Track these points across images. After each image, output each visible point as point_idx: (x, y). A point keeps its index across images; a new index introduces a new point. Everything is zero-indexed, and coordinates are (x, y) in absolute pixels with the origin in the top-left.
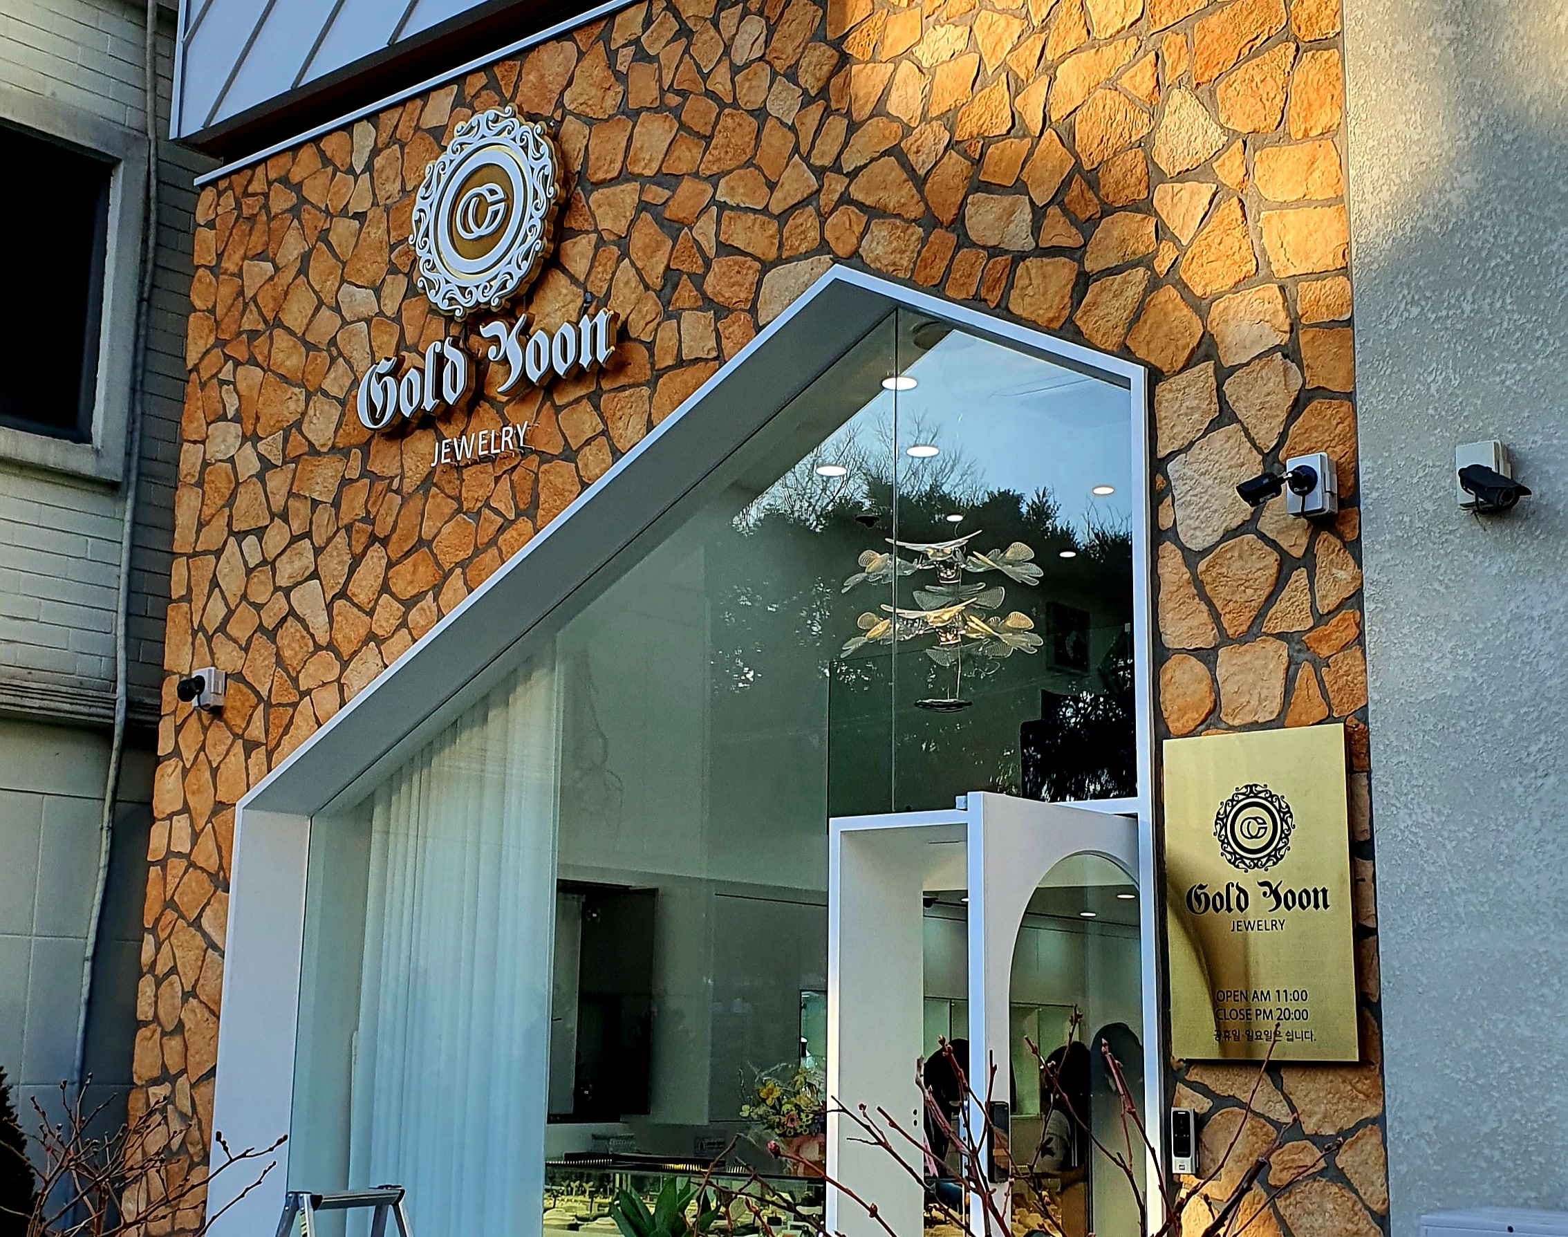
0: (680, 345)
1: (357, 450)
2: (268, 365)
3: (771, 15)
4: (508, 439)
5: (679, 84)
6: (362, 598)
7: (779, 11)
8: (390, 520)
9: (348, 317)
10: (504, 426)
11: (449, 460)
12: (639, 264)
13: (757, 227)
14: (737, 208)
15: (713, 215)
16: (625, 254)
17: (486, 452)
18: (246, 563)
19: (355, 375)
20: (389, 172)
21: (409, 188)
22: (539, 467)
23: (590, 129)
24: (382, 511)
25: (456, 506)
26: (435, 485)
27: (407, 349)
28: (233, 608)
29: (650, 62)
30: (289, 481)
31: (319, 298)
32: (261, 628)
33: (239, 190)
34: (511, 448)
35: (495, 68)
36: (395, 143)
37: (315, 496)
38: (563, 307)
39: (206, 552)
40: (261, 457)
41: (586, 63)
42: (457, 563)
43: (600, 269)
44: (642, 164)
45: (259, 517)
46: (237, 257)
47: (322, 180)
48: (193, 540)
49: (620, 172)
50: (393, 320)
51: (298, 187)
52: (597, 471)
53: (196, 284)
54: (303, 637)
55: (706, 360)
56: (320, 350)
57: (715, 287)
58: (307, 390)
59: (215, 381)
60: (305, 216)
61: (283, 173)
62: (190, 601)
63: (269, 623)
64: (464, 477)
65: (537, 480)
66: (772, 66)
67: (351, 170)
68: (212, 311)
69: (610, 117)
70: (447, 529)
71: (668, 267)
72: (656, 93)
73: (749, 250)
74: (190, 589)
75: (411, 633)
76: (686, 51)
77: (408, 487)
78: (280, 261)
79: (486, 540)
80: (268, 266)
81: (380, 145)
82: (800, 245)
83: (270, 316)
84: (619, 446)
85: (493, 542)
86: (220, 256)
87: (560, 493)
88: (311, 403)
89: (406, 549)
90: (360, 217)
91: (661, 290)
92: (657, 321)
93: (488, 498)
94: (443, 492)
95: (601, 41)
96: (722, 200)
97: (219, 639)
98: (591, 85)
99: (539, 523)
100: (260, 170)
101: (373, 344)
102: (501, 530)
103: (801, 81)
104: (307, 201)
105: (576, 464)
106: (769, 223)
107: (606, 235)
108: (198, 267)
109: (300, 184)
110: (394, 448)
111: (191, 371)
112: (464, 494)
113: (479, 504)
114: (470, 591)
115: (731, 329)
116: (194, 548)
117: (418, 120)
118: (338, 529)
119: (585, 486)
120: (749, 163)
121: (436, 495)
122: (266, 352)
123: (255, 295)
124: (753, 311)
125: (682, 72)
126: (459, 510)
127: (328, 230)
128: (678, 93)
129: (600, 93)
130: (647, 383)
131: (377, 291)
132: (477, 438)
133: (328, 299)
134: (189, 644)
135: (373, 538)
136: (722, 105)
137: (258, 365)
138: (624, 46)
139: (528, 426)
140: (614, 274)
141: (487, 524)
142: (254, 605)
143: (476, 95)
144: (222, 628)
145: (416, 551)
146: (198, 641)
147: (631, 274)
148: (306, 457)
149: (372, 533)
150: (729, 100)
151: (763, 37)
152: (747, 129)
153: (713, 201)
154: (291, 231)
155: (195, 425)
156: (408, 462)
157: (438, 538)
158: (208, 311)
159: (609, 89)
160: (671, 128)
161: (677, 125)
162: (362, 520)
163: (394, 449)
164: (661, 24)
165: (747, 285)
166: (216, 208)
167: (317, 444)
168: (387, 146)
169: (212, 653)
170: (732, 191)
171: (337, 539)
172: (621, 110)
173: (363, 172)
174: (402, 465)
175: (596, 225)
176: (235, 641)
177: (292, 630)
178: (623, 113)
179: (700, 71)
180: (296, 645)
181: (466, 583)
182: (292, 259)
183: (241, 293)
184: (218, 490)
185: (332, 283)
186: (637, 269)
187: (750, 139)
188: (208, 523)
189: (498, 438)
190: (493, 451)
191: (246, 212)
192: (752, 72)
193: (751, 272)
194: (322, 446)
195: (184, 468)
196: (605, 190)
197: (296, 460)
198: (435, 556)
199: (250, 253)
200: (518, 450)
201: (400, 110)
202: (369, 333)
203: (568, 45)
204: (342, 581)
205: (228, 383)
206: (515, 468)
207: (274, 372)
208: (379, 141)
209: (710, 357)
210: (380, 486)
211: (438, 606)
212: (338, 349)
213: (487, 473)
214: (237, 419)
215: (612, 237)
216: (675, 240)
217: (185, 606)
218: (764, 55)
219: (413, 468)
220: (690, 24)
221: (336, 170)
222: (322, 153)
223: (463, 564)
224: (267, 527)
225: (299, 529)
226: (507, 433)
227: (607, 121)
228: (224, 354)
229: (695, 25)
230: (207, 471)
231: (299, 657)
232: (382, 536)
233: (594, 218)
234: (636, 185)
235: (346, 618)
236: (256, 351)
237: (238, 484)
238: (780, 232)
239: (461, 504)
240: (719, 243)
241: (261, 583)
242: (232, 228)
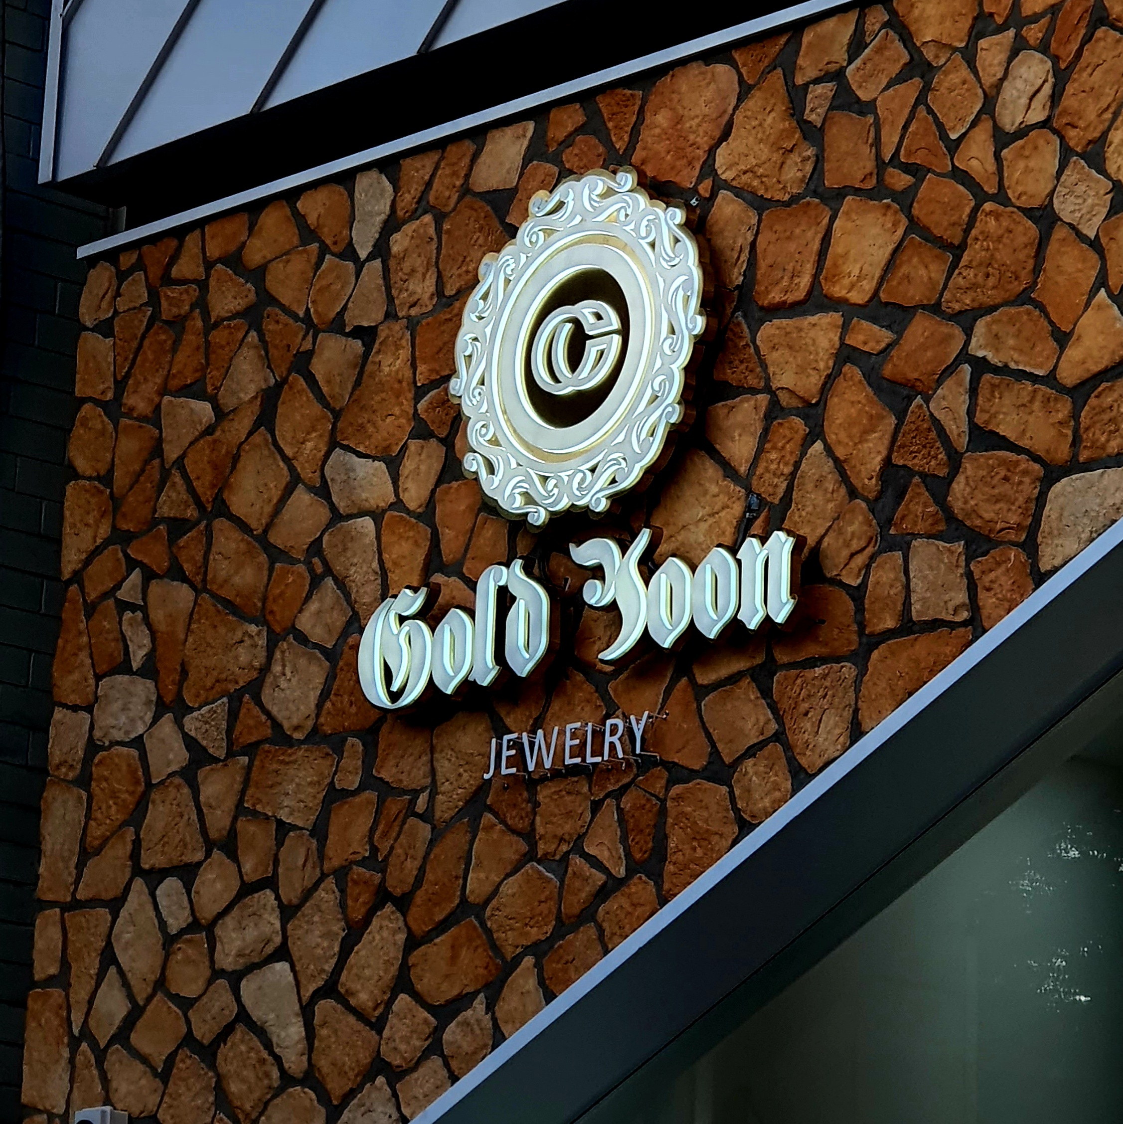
0: (908, 596)
1: (356, 741)
2: (204, 581)
3: (1062, 52)
4: (615, 739)
5: (909, 154)
6: (363, 998)
7: (1075, 47)
8: (412, 866)
9: (342, 506)
10: (608, 716)
11: (514, 770)
12: (840, 453)
13: (1037, 405)
14: (1003, 370)
15: (963, 380)
16: (816, 432)
17: (578, 760)
18: (163, 924)
19: (353, 609)
20: (416, 261)
21: (449, 291)
22: (667, 790)
23: (760, 215)
24: (399, 851)
25: (524, 847)
26: (490, 809)
27: (444, 569)
28: (141, 1003)
29: (862, 113)
30: (238, 787)
31: (292, 469)
32: (189, 1040)
33: (155, 272)
34: (621, 755)
35: (599, 98)
36: (425, 212)
37: (283, 816)
38: (712, 515)
39: (93, 902)
40: (190, 743)
41: (753, 103)
42: (527, 947)
43: (774, 456)
44: (846, 282)
45: (185, 846)
46: (150, 388)
47: (299, 264)
48: (71, 880)
49: (810, 293)
50: (419, 517)
51: (258, 275)
52: (767, 802)
53: (78, 431)
54: (263, 1061)
55: (952, 625)
56: (294, 561)
57: (966, 502)
58: (271, 631)
59: (111, 602)
60: (270, 326)
61: (233, 248)
62: (67, 986)
63: (204, 1032)
64: (540, 798)
65: (663, 812)
66: (1062, 138)
67: (349, 252)
68: (107, 479)
69: (795, 199)
70: (510, 887)
71: (887, 462)
72: (870, 165)
73: (1024, 443)
74: (65, 965)
75: (447, 1065)
76: (921, 99)
77: (444, 809)
78: (228, 401)
79: (576, 910)
80: (205, 410)
81: (400, 213)
82: (1108, 441)
83: (207, 495)
84: (803, 762)
85: (588, 915)
86: (120, 385)
87: (701, 837)
88: (278, 655)
89: (439, 917)
90: (367, 335)
91: (877, 499)
92: (870, 550)
93: (581, 837)
94: (503, 822)
95: (779, 70)
96: (980, 354)
97: (116, 1056)
98: (761, 141)
99: (666, 886)
100: (192, 240)
101: (385, 556)
102: (603, 894)
103: (1111, 168)
104: (274, 301)
105: (731, 787)
106: (1056, 399)
107: (784, 399)
108: (83, 401)
109: (263, 269)
110: (418, 741)
111: (69, 582)
112: (540, 830)
113: (565, 848)
114: (550, 997)
115: (992, 575)
116: (74, 894)
117: (467, 176)
118: (323, 876)
119: (746, 827)
120: (1024, 298)
121: (490, 828)
122: (199, 558)
123: (182, 457)
124: (1031, 547)
125: (915, 134)
126: (530, 856)
127: (310, 353)
128: (907, 168)
129: (776, 157)
130: (851, 657)
131: (394, 464)
132: (562, 733)
133: (307, 472)
134: (63, 1063)
135: (382, 896)
136: (980, 196)
137: (185, 579)
138: (817, 81)
139: (649, 717)
140: (797, 465)
141: (577, 884)
142: (176, 998)
143: (568, 142)
144: (122, 1035)
145: (458, 922)
146: (79, 1059)
147: (826, 469)
148: (267, 746)
149: (382, 885)
150: (992, 190)
151: (1047, 89)
152: (1021, 240)
153: (964, 356)
154: (245, 350)
155: (76, 676)
156: (444, 766)
157: (494, 902)
158: (99, 478)
159: (791, 151)
160: (895, 224)
161: (904, 222)
162: (363, 863)
163: (419, 744)
164: (879, 50)
165: (1021, 500)
166: (115, 298)
167: (286, 725)
168: (414, 216)
169: (105, 1081)
170: (996, 340)
171: (321, 893)
172: (812, 187)
173: (371, 257)
174: (433, 772)
175: (768, 379)
176: (144, 1060)
177: (243, 1048)
178: (815, 194)
179: (943, 135)
180: (249, 1074)
181: (541, 982)
182: (247, 398)
183: (157, 450)
184: (114, 795)
185: (313, 446)
186: (836, 460)
187: (1026, 255)
188: (98, 851)
189: (598, 735)
190: (590, 760)
191: (167, 311)
192: (1030, 146)
193: (1027, 480)
194: (297, 728)
195: (56, 753)
196: (785, 322)
197: (251, 749)
198: (489, 932)
199: (174, 383)
200: (632, 758)
201: (435, 156)
202: (378, 537)
203: (721, 69)
204: (329, 967)
205: (133, 607)
206: (624, 789)
207: (214, 595)
208: (400, 205)
209: (958, 619)
210: (394, 807)
211: (494, 1020)
212: (325, 563)
213: (578, 793)
214: (149, 670)
215: (795, 403)
216: (901, 417)
217: (57, 994)
218: (1049, 119)
219: (453, 777)
220: (929, 54)
221: (324, 250)
222: (299, 218)
223: (539, 950)
224: (199, 864)
225: (255, 870)
226: (614, 730)
227: (787, 204)
228: (126, 556)
229: (937, 57)
230: (96, 760)
231: (257, 1095)
232: (398, 892)
233: (764, 365)
234: (836, 318)
235: (335, 1032)
236: (183, 557)
237: (149, 786)
238: (1075, 415)
239: (533, 845)
240: (974, 428)
241: (188, 961)
242: (143, 337)
